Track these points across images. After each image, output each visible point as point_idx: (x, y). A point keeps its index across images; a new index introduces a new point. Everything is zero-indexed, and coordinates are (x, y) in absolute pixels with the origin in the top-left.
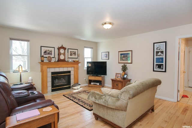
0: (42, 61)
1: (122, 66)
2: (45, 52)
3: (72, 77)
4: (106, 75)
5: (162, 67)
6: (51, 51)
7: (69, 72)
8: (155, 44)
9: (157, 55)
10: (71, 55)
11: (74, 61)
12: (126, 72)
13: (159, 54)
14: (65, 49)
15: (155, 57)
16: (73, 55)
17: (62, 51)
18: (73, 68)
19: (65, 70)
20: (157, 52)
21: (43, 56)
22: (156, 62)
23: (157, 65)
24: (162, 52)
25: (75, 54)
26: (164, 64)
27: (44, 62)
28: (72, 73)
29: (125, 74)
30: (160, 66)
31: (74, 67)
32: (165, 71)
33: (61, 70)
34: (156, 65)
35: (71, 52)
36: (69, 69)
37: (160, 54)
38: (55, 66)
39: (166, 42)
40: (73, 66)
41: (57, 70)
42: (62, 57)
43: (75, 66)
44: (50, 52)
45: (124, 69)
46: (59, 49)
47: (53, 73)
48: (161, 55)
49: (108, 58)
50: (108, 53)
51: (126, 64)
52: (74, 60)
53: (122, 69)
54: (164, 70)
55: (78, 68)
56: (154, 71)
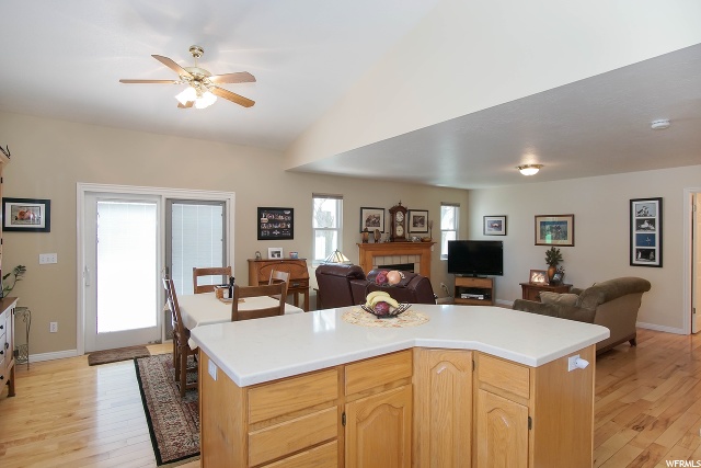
0: (365, 241)
1: (548, 253)
2: (368, 220)
4: (502, 274)
5: (652, 255)
6: (379, 218)
8: (634, 203)
9: (638, 229)
10: (415, 226)
11: (422, 240)
12: (558, 267)
13: (643, 226)
14: (404, 210)
15: (635, 232)
16: (419, 224)
17: (399, 217)
18: (418, 257)
20: (640, 222)
21: (366, 230)
22: (637, 245)
23: (641, 250)
24: (652, 222)
25: (422, 221)
26: (657, 248)
27: (368, 242)
29: (555, 272)
30: (646, 254)
31: (420, 255)
32: (660, 266)
34: (638, 251)
35: (414, 217)
37: (646, 225)
38: (385, 253)
39: (660, 200)
40: (419, 251)
42: (399, 231)
43: (424, 251)
45: (554, 258)
46: (393, 211)
48: (648, 229)
49: (503, 232)
50: (503, 219)
51: (557, 248)
52: (422, 236)
53: (547, 260)
54: (657, 262)
55: (429, 257)
56: (631, 264)
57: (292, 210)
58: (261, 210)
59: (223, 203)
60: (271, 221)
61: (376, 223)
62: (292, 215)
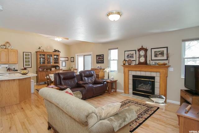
0: (124, 64)
2: (128, 56)
3: (157, 85)
6: (133, 54)
7: (153, 78)
10: (156, 56)
11: (158, 64)
16: (160, 56)
17: (142, 53)
18: (158, 74)
19: (148, 74)
21: (125, 60)
27: (126, 65)
28: (157, 80)
31: (160, 72)
33: (143, 74)
35: (155, 52)
36: (153, 74)
40: (158, 70)
41: (138, 73)
42: (142, 60)
44: (132, 56)
47: (134, 76)
57: (103, 55)
58: (97, 56)
59: (91, 55)
60: (99, 58)
61: (132, 57)
62: (103, 56)
